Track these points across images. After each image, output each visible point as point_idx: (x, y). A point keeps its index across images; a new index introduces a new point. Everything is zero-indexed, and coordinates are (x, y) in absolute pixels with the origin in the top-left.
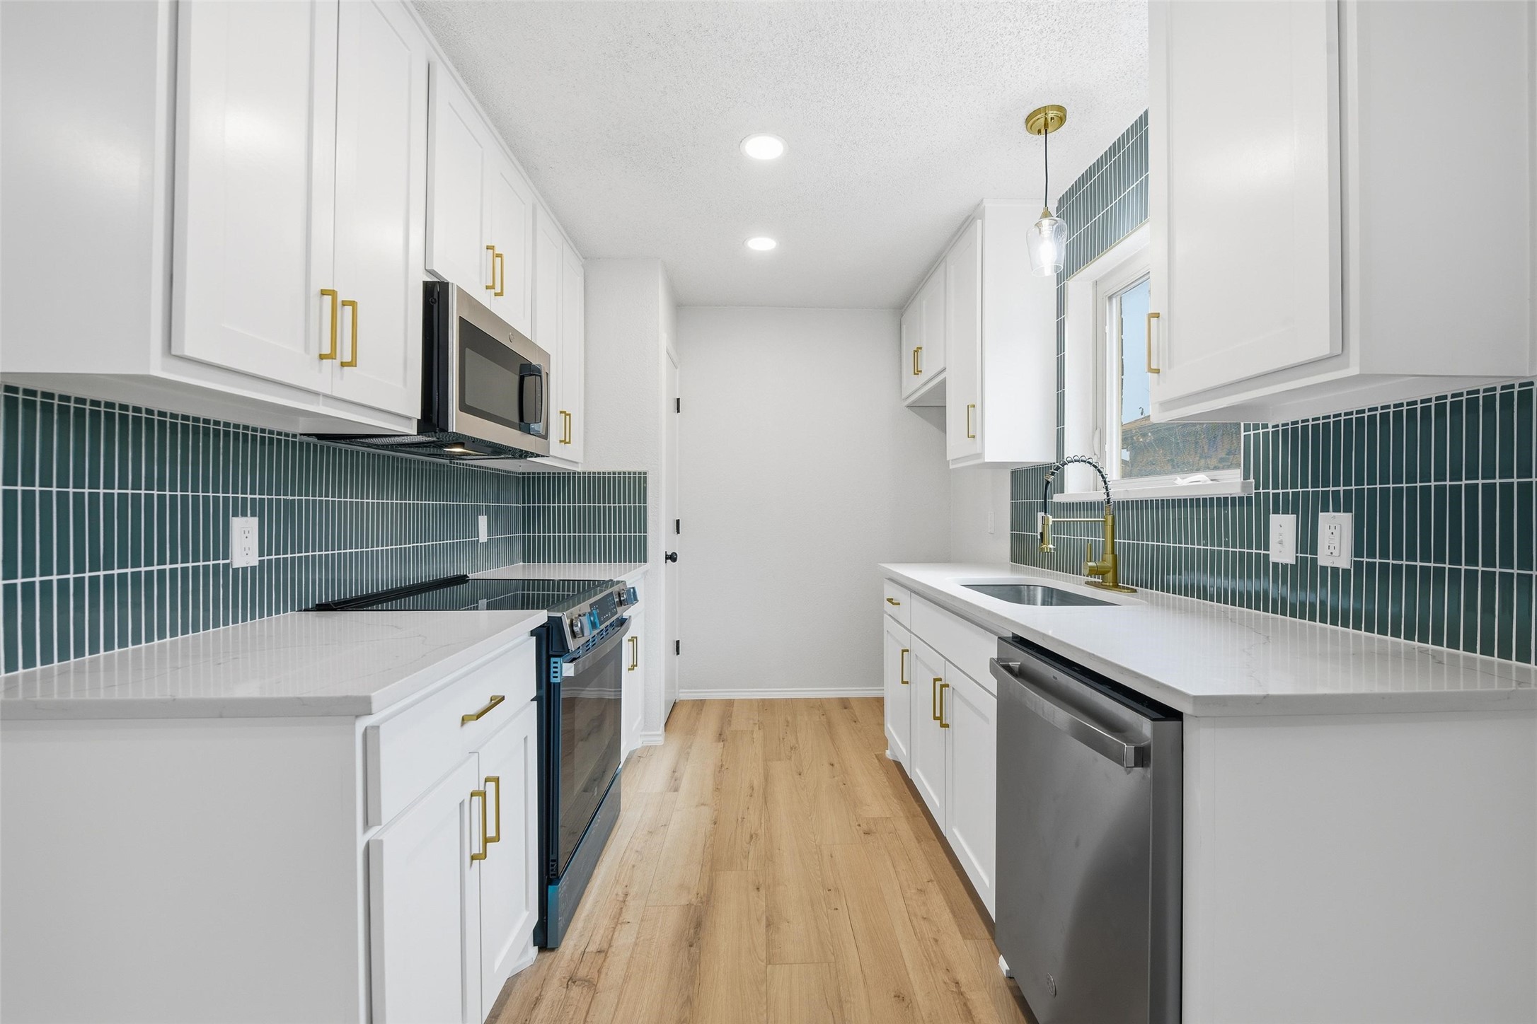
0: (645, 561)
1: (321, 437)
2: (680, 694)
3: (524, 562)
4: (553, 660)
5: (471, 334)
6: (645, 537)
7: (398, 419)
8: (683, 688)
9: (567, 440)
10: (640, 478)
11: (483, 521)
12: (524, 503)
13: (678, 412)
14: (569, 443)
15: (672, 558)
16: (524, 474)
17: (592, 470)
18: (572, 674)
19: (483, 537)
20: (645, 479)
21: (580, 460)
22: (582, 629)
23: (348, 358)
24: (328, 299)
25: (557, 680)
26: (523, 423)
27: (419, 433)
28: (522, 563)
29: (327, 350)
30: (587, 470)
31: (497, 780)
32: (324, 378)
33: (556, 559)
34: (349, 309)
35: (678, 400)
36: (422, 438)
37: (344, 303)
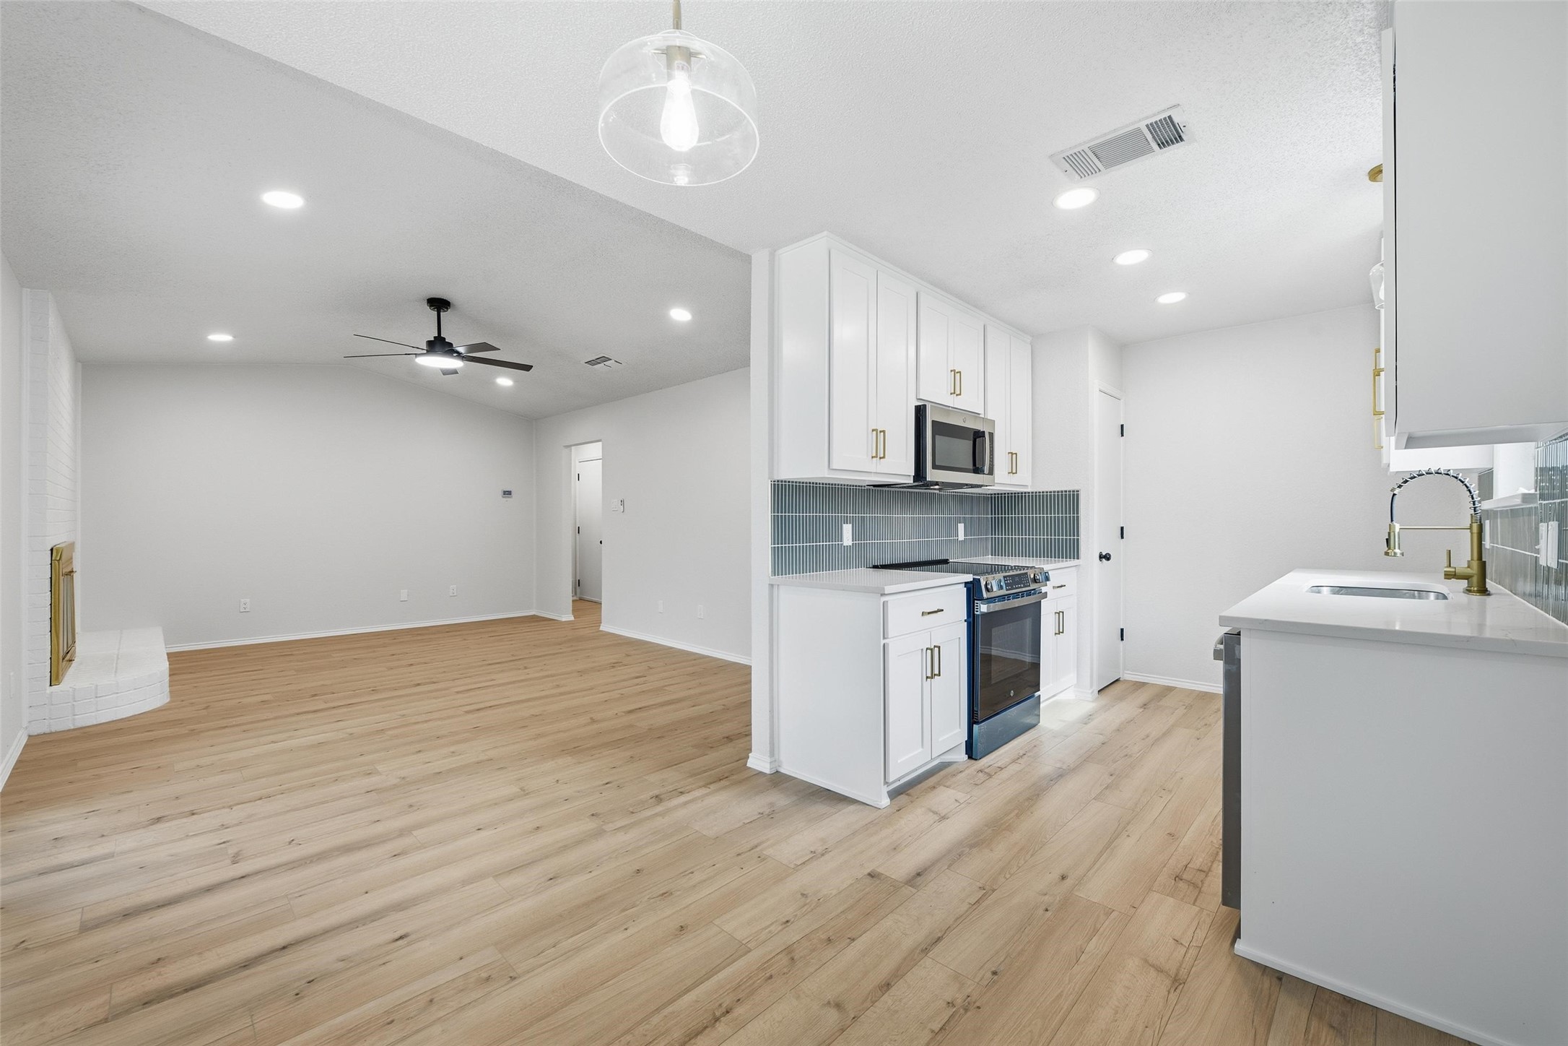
0: (1078, 558)
1: (874, 486)
2: (1125, 675)
3: (992, 555)
4: (976, 602)
5: (940, 428)
6: (1078, 540)
7: (905, 477)
8: (1128, 670)
9: (1014, 471)
10: (1074, 495)
11: (961, 527)
12: (992, 514)
13: (1122, 435)
14: (1016, 473)
15: (1106, 557)
16: (991, 494)
17: (1038, 490)
18: (986, 611)
19: (961, 537)
20: (1078, 495)
21: (1029, 483)
22: (992, 587)
23: (882, 456)
24: (875, 432)
25: (978, 613)
26: (977, 470)
27: (914, 482)
28: (990, 556)
29: (874, 455)
30: (1034, 490)
31: (939, 647)
32: (874, 466)
33: (1013, 555)
34: (882, 433)
35: (1122, 426)
36: (916, 484)
37: (881, 432)
